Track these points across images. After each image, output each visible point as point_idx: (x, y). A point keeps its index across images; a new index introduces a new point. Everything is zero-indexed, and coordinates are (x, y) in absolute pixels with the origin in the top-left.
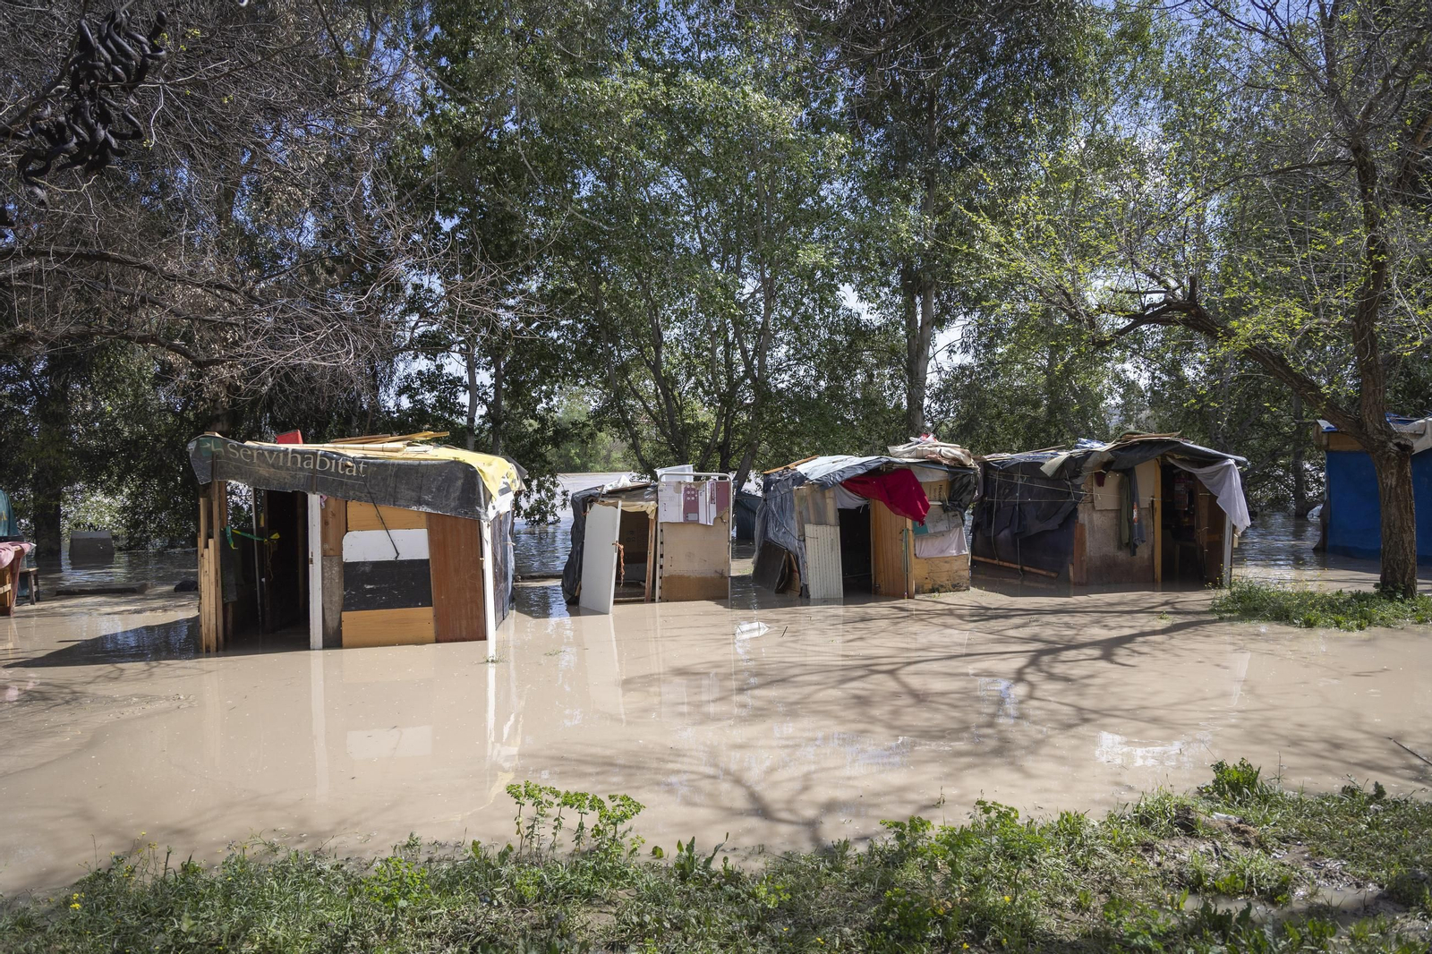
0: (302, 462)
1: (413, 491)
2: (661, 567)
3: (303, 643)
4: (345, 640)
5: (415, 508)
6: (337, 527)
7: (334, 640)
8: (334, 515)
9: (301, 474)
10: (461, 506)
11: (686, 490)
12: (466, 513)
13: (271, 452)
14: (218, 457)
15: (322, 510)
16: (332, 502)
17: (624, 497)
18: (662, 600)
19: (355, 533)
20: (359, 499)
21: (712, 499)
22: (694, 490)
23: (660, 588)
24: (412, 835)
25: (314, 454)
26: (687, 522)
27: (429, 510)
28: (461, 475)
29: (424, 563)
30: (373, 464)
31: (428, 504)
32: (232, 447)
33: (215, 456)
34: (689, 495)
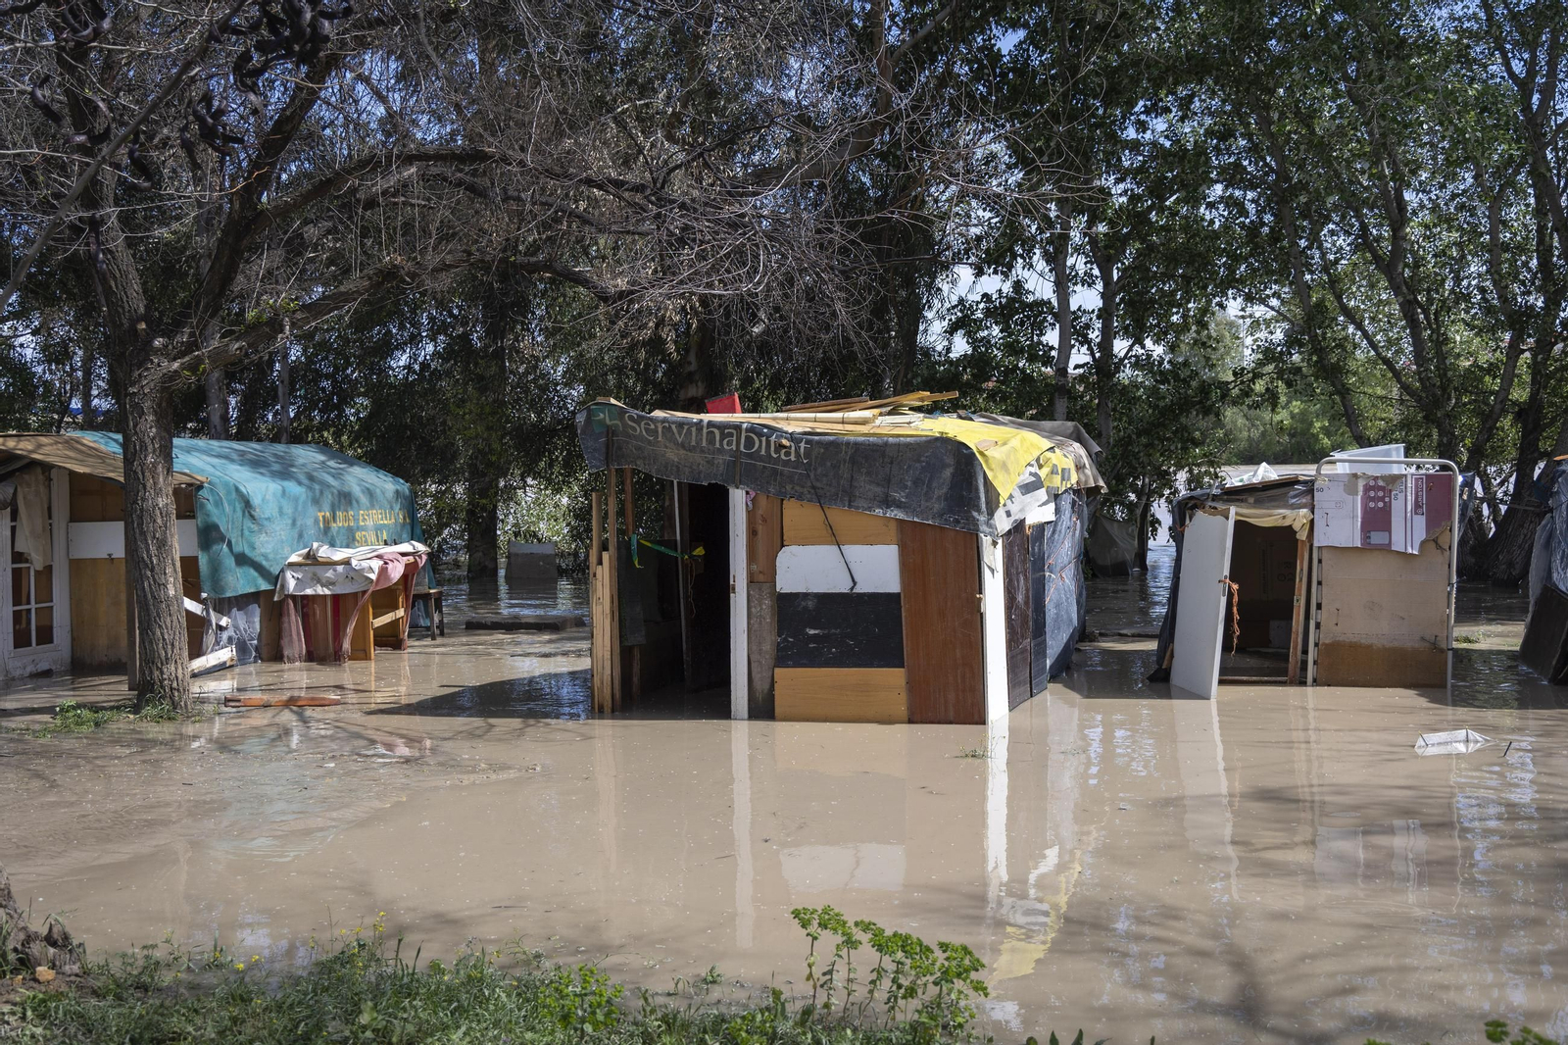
0: (721, 441)
1: (878, 485)
2: (1318, 625)
3: (721, 709)
4: (778, 710)
5: (879, 512)
6: (769, 540)
7: (763, 709)
8: (764, 520)
9: (720, 459)
10: (951, 511)
11: (1367, 489)
12: (957, 522)
13: (681, 425)
14: (614, 433)
15: (748, 512)
16: (763, 501)
17: (1251, 500)
18: (1316, 682)
19: (794, 548)
20: (800, 498)
21: (1417, 506)
22: (1382, 489)
23: (1315, 663)
24: (713, 969)
25: (737, 427)
26: (1367, 548)
27: (901, 515)
28: (950, 460)
29: (892, 599)
30: (819, 443)
31: (899, 505)
32: (631, 418)
33: (610, 432)
34: (1372, 499)
